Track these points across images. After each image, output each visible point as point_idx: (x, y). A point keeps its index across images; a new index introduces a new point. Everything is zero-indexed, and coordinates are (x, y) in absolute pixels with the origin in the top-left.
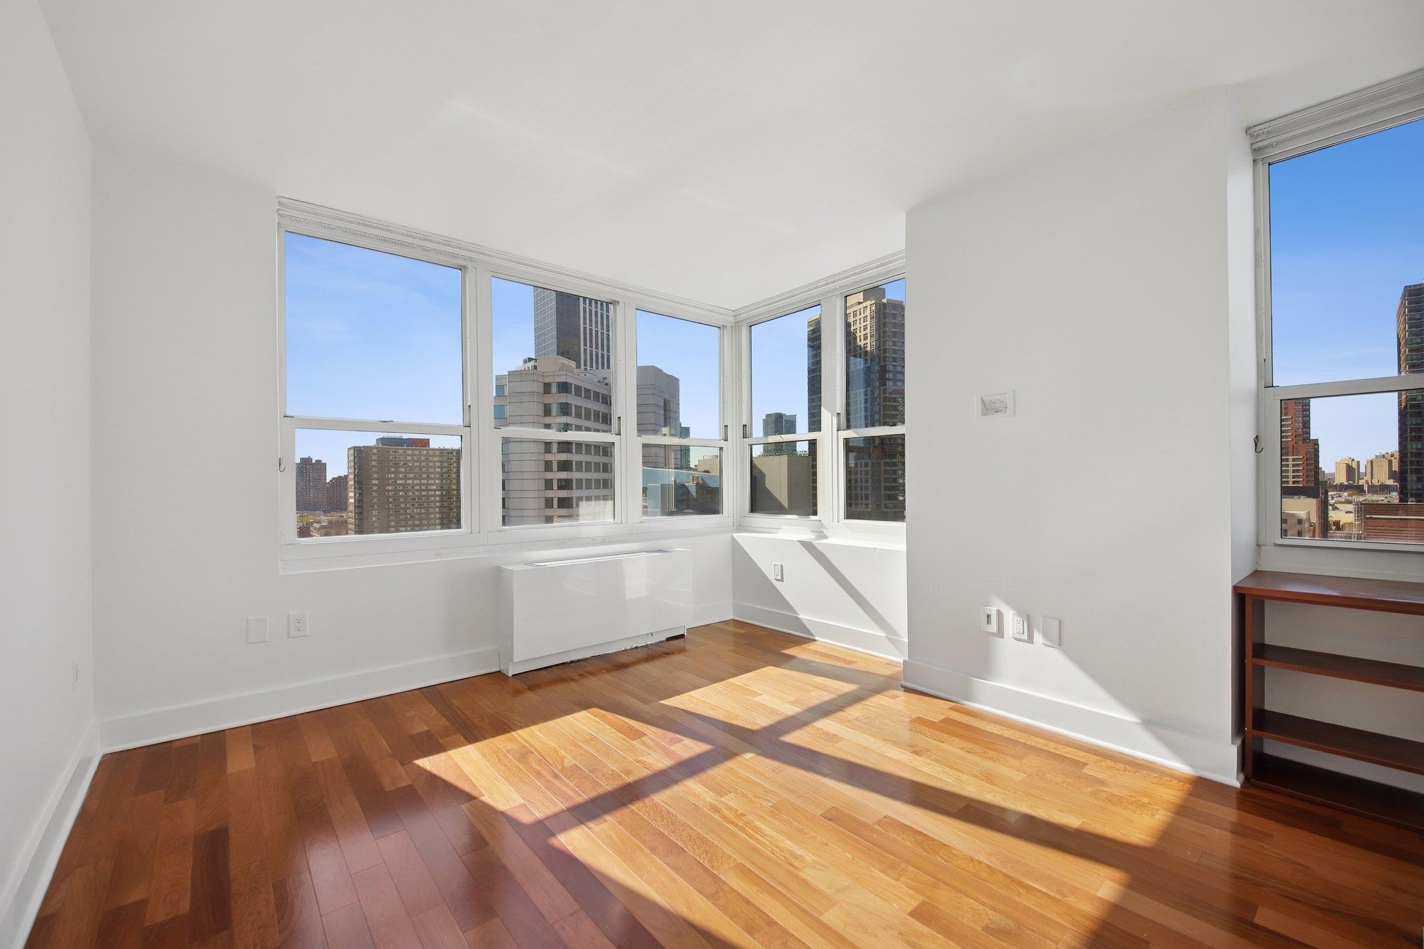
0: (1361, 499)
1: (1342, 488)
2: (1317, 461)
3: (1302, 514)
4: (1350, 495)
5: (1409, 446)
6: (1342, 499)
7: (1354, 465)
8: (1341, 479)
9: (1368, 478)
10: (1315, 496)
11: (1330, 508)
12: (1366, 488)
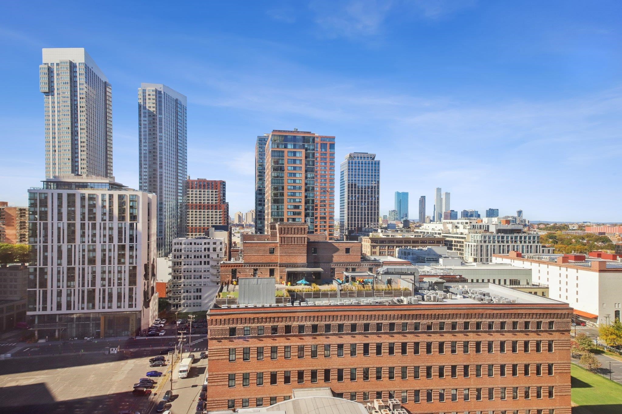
0: (242, 231)
1: (237, 225)
2: (228, 213)
3: (222, 239)
4: (239, 229)
5: (258, 208)
6: (236, 231)
7: (241, 216)
8: (236, 222)
9: (245, 221)
10: (227, 230)
11: (232, 235)
12: (245, 226)
